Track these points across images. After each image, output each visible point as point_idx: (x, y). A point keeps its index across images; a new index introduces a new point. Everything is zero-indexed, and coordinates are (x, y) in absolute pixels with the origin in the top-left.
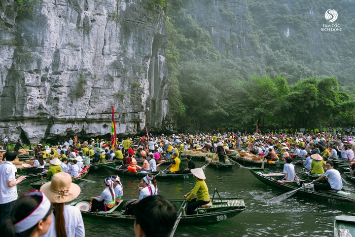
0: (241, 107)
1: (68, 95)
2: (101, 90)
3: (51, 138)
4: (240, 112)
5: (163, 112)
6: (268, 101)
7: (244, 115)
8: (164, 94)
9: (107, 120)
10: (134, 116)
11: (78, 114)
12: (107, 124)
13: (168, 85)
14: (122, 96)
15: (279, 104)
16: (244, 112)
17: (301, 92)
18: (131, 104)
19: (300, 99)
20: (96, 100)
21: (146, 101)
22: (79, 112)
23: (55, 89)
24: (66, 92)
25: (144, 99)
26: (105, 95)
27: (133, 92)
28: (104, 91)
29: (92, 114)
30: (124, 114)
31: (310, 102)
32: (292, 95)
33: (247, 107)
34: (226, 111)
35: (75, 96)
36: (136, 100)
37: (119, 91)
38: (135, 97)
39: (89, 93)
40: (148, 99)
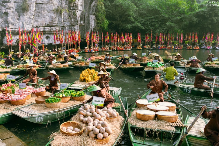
0: (154, 22)
1: (16, 10)
2: (43, 6)
3: (5, 47)
4: (153, 26)
5: (91, 26)
6: (178, 17)
7: (156, 28)
8: (92, 10)
9: (49, 32)
10: (71, 29)
11: (25, 27)
12: (49, 36)
13: (96, 2)
14: (61, 11)
15: (187, 20)
16: (156, 26)
17: (207, 9)
18: (68, 18)
19: (206, 16)
20: (40, 15)
21: (80, 16)
22: (26, 25)
23: (4, 4)
24: (14, 7)
25: (78, 14)
26: (46, 10)
27: (70, 8)
28: (45, 6)
29: (37, 27)
30: (63, 27)
31: (214, 18)
32: (200, 12)
33: (159, 22)
34: (142, 25)
35: (22, 11)
36: (72, 15)
37: (58, 7)
38: (71, 12)
39: (33, 8)
40: (82, 14)
